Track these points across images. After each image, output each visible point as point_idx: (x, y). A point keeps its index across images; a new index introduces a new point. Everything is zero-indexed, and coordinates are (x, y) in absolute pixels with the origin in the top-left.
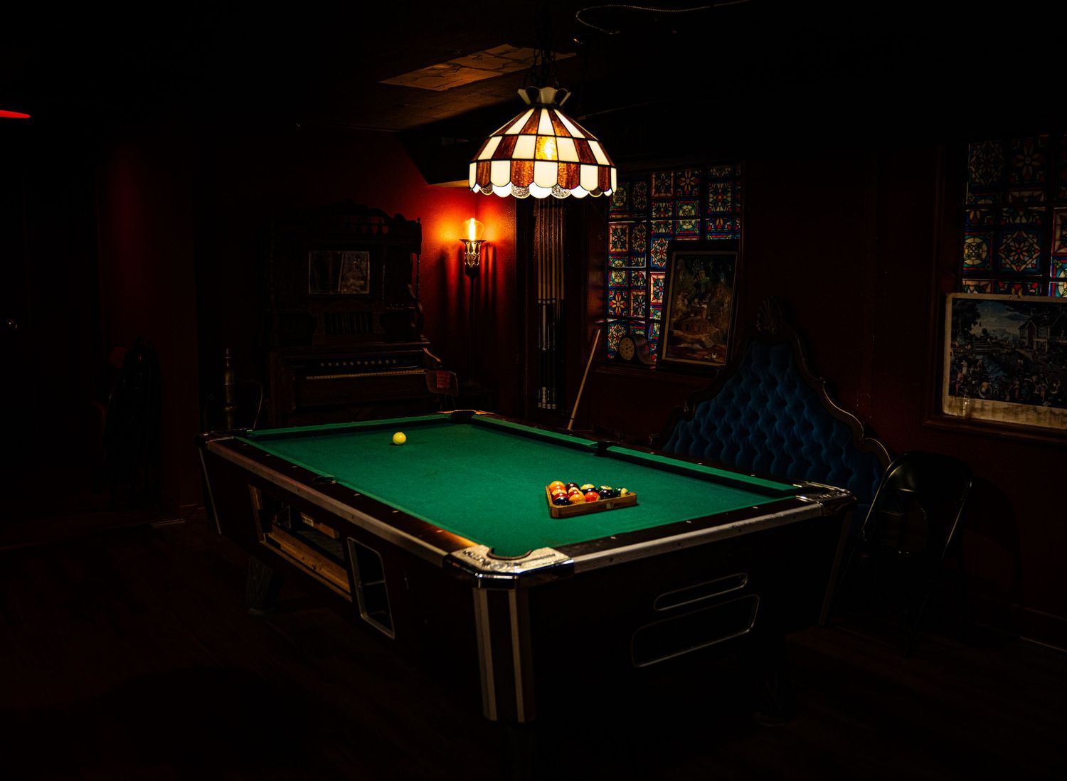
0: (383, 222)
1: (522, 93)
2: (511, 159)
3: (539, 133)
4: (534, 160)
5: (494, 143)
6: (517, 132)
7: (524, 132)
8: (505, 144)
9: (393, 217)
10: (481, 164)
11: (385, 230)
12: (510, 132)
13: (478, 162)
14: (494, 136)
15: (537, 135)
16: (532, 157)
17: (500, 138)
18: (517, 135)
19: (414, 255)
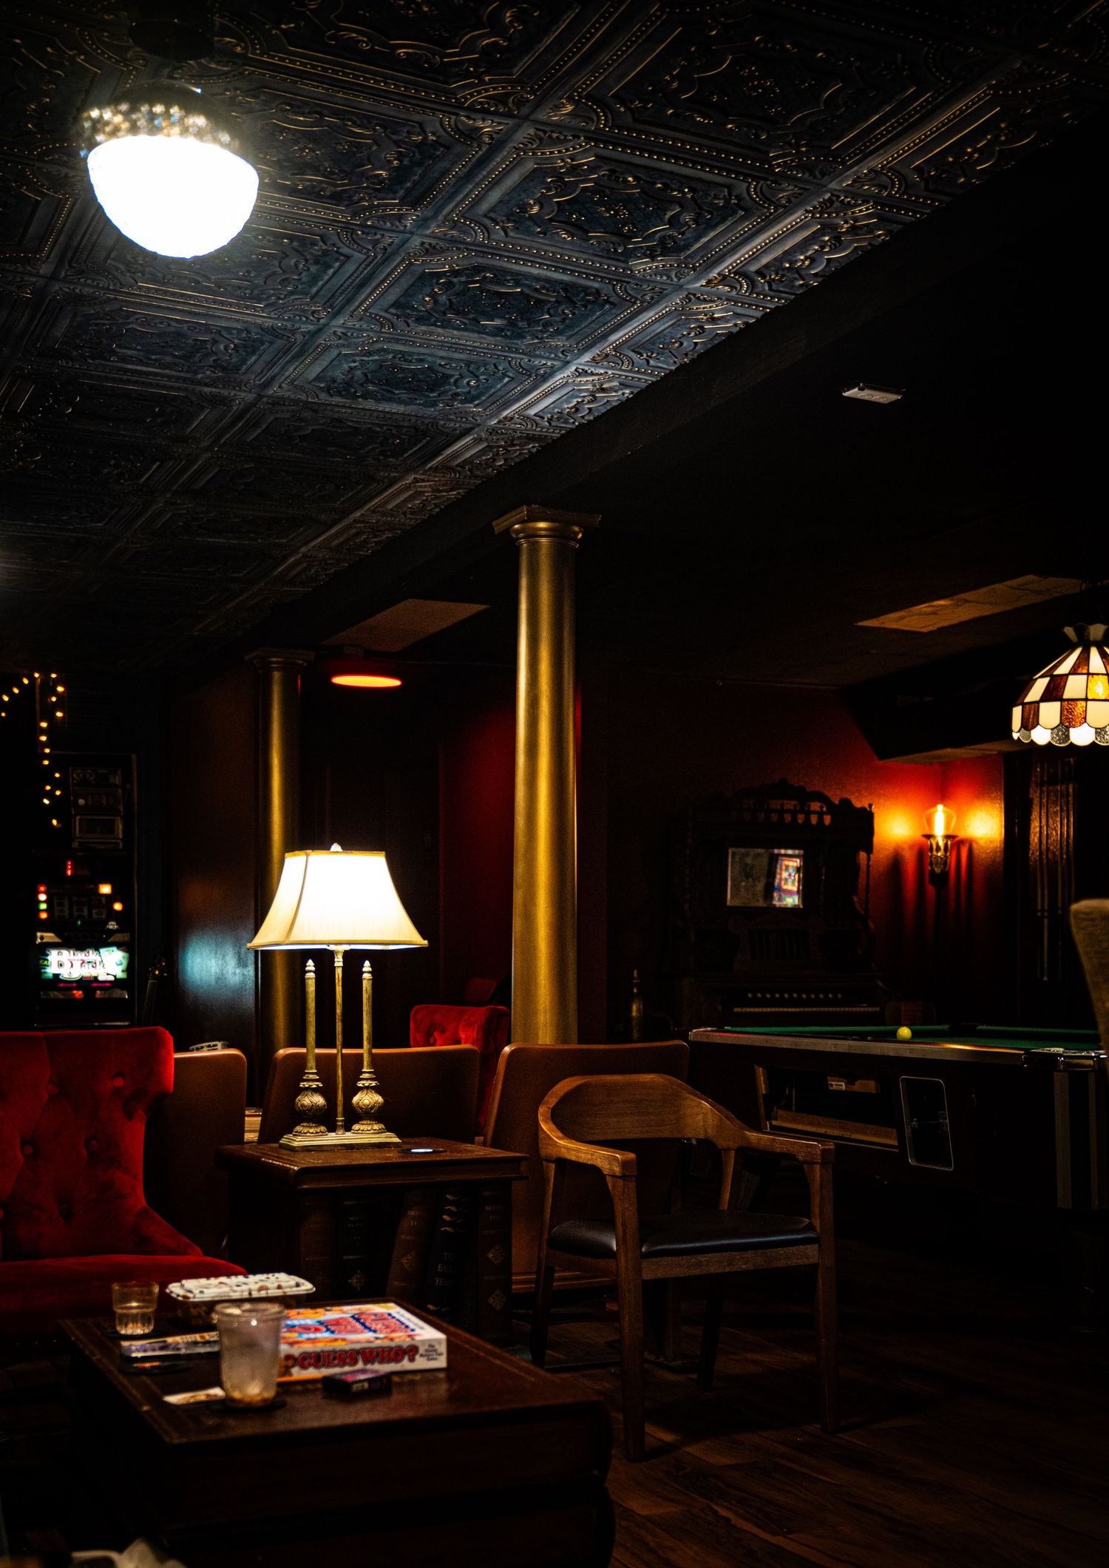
0: (824, 809)
1: (1070, 631)
2: (1062, 700)
3: (1091, 671)
4: (1086, 700)
5: (1040, 685)
6: (1067, 672)
7: (1074, 671)
8: (1054, 685)
9: (837, 803)
10: (1027, 706)
11: (827, 820)
12: (1058, 672)
13: (1024, 704)
14: (1042, 676)
15: (1088, 674)
16: (1084, 697)
17: (1047, 680)
18: (1066, 676)
19: (863, 855)
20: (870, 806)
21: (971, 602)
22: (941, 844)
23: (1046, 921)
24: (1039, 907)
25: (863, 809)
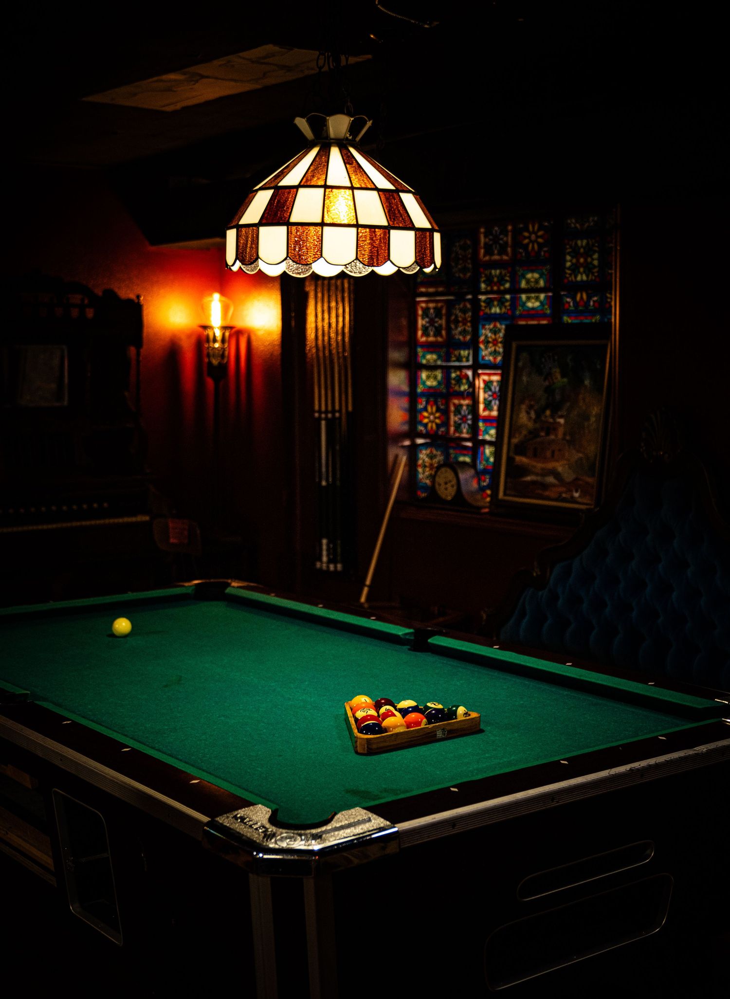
0: (86, 301)
1: (302, 123)
2: (288, 224)
3: (329, 183)
4: (322, 224)
5: (261, 200)
6: (296, 183)
7: (306, 183)
8: (279, 201)
9: (100, 294)
10: (243, 230)
11: (90, 313)
12: (285, 182)
13: (239, 227)
14: (262, 189)
15: (325, 187)
16: (319, 220)
17: (271, 192)
18: (297, 187)
19: (132, 350)
20: (138, 297)
21: (208, 77)
22: (218, 334)
23: (323, 423)
24: (317, 407)
25: (130, 301)
